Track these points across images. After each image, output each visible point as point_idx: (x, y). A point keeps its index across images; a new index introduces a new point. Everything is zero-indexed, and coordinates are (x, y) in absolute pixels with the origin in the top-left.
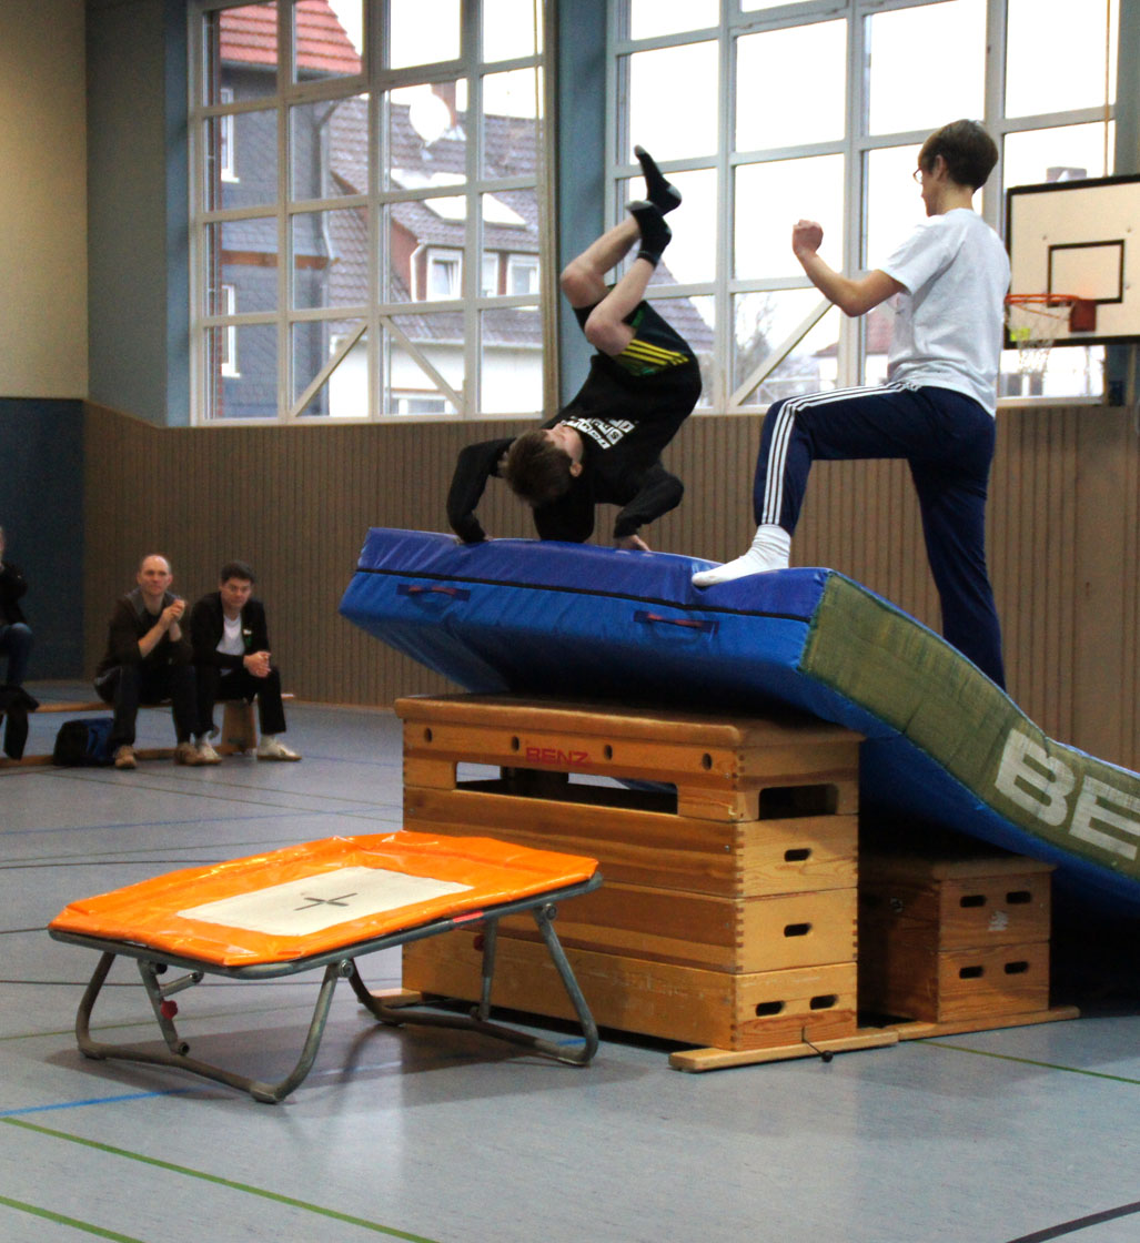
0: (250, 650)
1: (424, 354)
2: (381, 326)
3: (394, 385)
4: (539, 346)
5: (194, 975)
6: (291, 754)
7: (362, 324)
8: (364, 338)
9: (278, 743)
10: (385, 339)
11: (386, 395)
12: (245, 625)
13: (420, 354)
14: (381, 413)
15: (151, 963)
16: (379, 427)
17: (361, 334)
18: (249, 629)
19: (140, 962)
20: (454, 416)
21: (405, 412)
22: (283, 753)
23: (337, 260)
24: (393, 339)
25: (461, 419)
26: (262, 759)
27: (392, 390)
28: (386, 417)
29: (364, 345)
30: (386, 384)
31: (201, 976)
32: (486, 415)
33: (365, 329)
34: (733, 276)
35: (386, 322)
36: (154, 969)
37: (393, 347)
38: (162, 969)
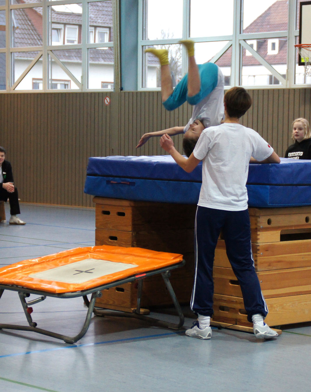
0: (5, 181)
1: (66, 66)
2: (48, 54)
3: (53, 78)
4: (113, 63)
5: (42, 297)
6: (21, 222)
7: (40, 54)
8: (41, 59)
9: (17, 218)
10: (50, 60)
11: (50, 82)
12: (3, 171)
13: (65, 66)
14: (48, 89)
15: (24, 293)
16: (48, 94)
17: (40, 58)
18: (5, 172)
19: (19, 293)
20: (78, 90)
21: (60, 88)
22: (19, 221)
23: (18, 27)
24: (53, 60)
25: (80, 91)
26: (11, 224)
27: (52, 80)
28: (51, 90)
29: (41, 62)
30: (50, 78)
31: (45, 297)
32: (91, 90)
33: (42, 55)
34: (190, 37)
35: (50, 52)
36: (25, 295)
37: (53, 63)
38: (28, 295)
